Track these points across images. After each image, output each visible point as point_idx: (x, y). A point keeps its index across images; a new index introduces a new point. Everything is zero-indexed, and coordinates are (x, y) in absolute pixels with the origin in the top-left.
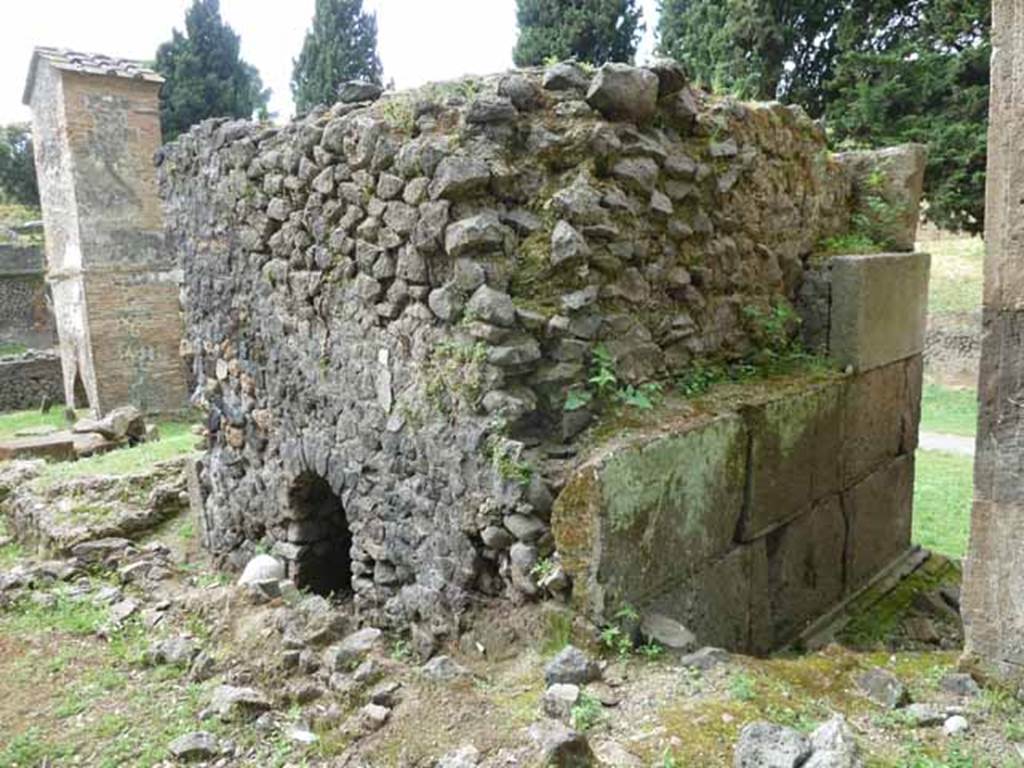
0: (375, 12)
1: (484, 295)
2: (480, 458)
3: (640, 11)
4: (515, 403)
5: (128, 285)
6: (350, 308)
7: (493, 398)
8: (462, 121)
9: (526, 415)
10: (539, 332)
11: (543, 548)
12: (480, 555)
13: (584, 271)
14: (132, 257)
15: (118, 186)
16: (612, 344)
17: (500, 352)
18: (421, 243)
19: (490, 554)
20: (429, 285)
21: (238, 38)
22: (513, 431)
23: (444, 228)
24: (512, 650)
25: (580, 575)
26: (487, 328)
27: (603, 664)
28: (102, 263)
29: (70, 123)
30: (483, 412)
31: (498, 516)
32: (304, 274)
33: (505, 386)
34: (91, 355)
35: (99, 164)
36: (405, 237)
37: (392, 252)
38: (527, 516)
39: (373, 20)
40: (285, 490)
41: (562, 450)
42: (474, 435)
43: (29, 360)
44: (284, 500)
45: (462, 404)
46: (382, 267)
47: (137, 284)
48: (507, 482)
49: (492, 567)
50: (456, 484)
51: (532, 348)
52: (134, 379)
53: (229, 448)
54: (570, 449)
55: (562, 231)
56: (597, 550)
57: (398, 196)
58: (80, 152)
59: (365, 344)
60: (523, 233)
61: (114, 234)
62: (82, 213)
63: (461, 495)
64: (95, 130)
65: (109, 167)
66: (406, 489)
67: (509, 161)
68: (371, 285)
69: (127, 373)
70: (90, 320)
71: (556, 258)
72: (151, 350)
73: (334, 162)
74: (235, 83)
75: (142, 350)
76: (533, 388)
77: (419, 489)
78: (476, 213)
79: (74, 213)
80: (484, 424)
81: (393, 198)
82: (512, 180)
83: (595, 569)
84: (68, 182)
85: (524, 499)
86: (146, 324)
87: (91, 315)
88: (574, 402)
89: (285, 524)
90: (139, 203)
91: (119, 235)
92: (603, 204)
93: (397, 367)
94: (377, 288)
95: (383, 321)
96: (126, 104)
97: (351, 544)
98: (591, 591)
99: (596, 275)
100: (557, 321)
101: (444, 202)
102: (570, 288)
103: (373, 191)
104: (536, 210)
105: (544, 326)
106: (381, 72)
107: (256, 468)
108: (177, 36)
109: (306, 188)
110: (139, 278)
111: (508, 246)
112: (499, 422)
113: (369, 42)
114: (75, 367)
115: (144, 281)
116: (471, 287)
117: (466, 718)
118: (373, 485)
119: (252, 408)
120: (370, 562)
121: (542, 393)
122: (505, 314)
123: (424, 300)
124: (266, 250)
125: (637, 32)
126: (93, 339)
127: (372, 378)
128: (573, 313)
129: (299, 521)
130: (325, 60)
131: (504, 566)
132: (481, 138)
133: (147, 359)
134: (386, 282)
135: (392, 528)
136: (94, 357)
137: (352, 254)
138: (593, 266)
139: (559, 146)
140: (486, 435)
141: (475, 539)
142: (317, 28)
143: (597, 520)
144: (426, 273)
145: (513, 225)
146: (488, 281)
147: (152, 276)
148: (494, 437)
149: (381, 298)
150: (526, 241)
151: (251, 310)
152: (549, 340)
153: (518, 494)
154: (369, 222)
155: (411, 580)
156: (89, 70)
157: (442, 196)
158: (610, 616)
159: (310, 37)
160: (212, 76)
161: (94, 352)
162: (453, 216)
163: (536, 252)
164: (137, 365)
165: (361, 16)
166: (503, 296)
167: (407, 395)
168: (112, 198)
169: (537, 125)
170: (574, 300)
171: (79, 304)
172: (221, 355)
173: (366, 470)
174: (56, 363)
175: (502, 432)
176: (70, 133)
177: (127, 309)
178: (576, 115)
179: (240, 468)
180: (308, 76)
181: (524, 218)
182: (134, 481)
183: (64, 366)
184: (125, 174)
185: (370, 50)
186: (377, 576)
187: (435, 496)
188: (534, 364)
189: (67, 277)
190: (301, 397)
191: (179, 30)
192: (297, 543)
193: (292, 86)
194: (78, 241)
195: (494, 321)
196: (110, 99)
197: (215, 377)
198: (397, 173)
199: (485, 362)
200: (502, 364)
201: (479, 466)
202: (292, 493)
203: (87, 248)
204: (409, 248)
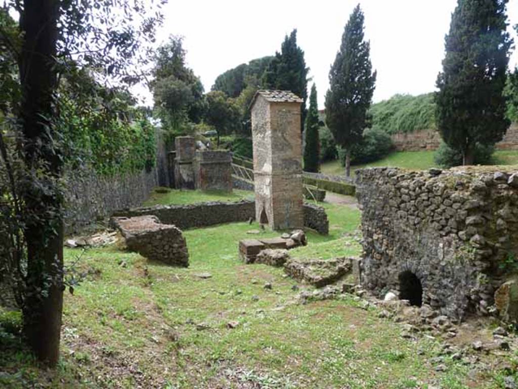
0: (369, 41)
1: (477, 237)
2: (473, 277)
3: (512, 40)
4: (484, 265)
5: (286, 179)
6: (430, 230)
7: (477, 263)
8: (471, 189)
9: (487, 267)
10: (493, 247)
11: (491, 302)
12: (469, 302)
13: (505, 232)
14: (288, 169)
15: (285, 142)
16: (512, 251)
17: (481, 252)
18: (457, 219)
19: (473, 302)
20: (459, 230)
21: (303, 53)
22: (483, 272)
23: (465, 218)
24: (479, 328)
25: (503, 310)
26: (478, 246)
27: (508, 333)
28: (279, 171)
29: (272, 121)
30: (474, 265)
31: (477, 293)
32: (413, 217)
33: (481, 260)
34: (272, 205)
35: (280, 135)
36: (452, 216)
37: (447, 220)
38: (486, 294)
39: (368, 44)
40: (397, 275)
41: (496, 278)
42: (471, 271)
43: (243, 203)
44: (396, 277)
45: (468, 263)
46: (443, 222)
47: (289, 179)
48: (481, 284)
49: (474, 306)
50: (463, 282)
51: (490, 251)
52: (286, 214)
53: (375, 260)
54: (500, 278)
55: (500, 221)
56: (508, 305)
57: (451, 206)
58: (274, 130)
59: (435, 240)
60: (487, 220)
61: (283, 160)
62: (273, 153)
63: (465, 286)
64: (279, 122)
65: (283, 136)
66: (445, 282)
67: (484, 201)
68: (438, 226)
69: (284, 212)
70: (273, 192)
71: (498, 228)
72: (292, 204)
73: (428, 192)
74: (301, 73)
75: (289, 204)
76: (490, 261)
77: (450, 282)
78: (475, 215)
79: (271, 153)
80: (474, 269)
81: (449, 206)
82: (485, 206)
83: (507, 310)
84: (268, 141)
85: (486, 289)
86: (292, 194)
87: (273, 191)
88: (501, 267)
89: (395, 284)
90: (291, 148)
91: (284, 160)
92: (512, 213)
93: (446, 248)
94: (441, 227)
95: (441, 236)
96: (289, 112)
97: (422, 293)
98: (505, 315)
99: (509, 233)
100: (497, 245)
101: (466, 212)
102: (501, 236)
103: (442, 203)
104: (492, 214)
105: (494, 246)
106: (371, 68)
107: (385, 267)
108: (278, 54)
109: (418, 196)
110: (290, 176)
111: (484, 223)
112: (479, 269)
113: (367, 54)
114: (262, 209)
115: (292, 178)
116: (473, 233)
117: (476, 337)
118: (433, 278)
119: (386, 249)
120: (429, 299)
121: (492, 263)
122: (483, 242)
123: (457, 233)
124: (399, 208)
125: (510, 50)
126: (273, 199)
127: (436, 251)
128: (502, 243)
129: (400, 285)
130: (346, 65)
131: (478, 306)
132: (476, 194)
133: (291, 207)
134: (443, 226)
135: (440, 291)
136: (273, 206)
137: (433, 216)
138: (508, 230)
139: (499, 197)
140: (475, 271)
141: (469, 297)
142: (342, 49)
143: (508, 298)
144: (458, 227)
145: (486, 218)
146: (478, 233)
147: (294, 176)
148: (477, 272)
149: (441, 230)
150: (488, 223)
151: (390, 222)
152: (495, 250)
153: (484, 288)
154: (439, 210)
155: (444, 306)
156: (279, 101)
157: (466, 210)
158: (510, 321)
159: (339, 54)
160: (292, 72)
161: (273, 204)
162: (468, 215)
163: (492, 226)
164: (287, 210)
165: (362, 42)
166: (482, 237)
167: (449, 257)
168: (283, 147)
169: (493, 191)
170: (502, 239)
171: (269, 186)
172: (376, 232)
173: (431, 274)
174: (252, 205)
175: (480, 272)
176: (271, 123)
177: (285, 188)
178: (504, 189)
179: (378, 266)
180: (337, 72)
181: (489, 217)
182: (331, 263)
183: (256, 206)
184: (288, 138)
185: (366, 58)
186: (431, 304)
187: (456, 285)
188: (490, 256)
189: (264, 175)
190: (408, 250)
191: (278, 52)
192: (398, 291)
193: (329, 77)
194: (271, 163)
195: (480, 244)
196: (284, 110)
197: (372, 238)
198: (451, 200)
199: (476, 254)
200: (482, 255)
201: (472, 279)
202: (400, 276)
203: (274, 166)
204: (453, 219)
